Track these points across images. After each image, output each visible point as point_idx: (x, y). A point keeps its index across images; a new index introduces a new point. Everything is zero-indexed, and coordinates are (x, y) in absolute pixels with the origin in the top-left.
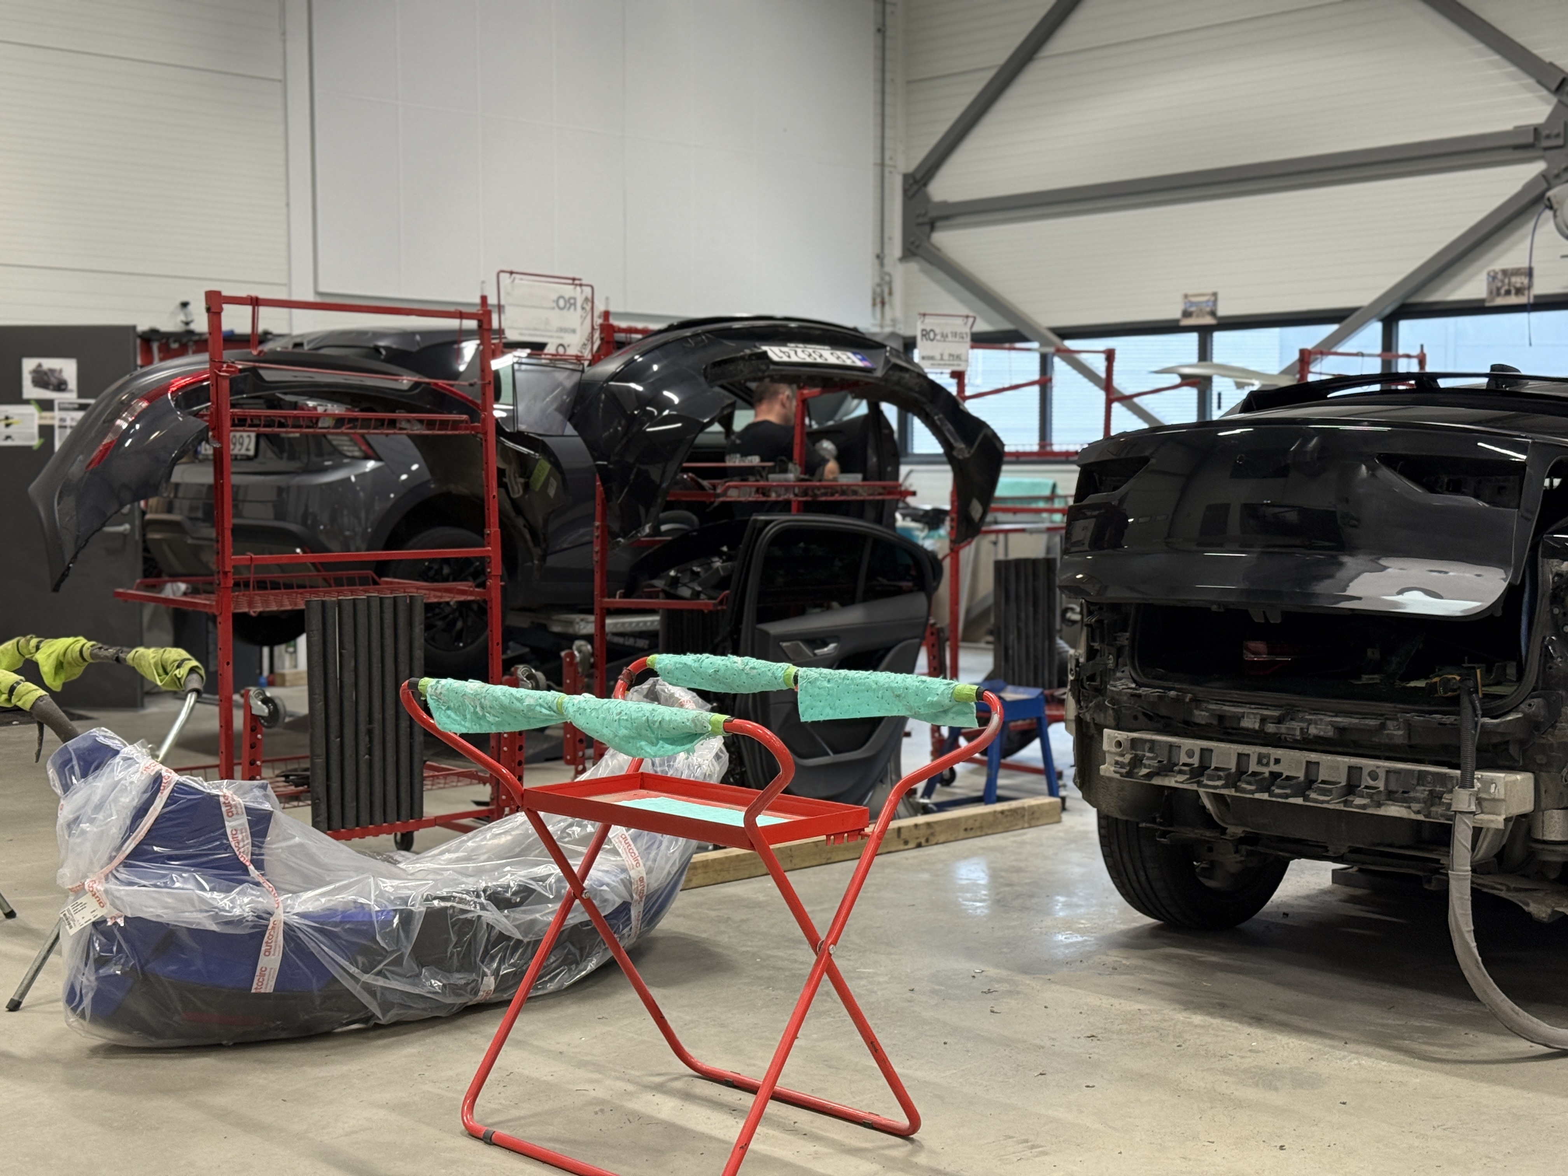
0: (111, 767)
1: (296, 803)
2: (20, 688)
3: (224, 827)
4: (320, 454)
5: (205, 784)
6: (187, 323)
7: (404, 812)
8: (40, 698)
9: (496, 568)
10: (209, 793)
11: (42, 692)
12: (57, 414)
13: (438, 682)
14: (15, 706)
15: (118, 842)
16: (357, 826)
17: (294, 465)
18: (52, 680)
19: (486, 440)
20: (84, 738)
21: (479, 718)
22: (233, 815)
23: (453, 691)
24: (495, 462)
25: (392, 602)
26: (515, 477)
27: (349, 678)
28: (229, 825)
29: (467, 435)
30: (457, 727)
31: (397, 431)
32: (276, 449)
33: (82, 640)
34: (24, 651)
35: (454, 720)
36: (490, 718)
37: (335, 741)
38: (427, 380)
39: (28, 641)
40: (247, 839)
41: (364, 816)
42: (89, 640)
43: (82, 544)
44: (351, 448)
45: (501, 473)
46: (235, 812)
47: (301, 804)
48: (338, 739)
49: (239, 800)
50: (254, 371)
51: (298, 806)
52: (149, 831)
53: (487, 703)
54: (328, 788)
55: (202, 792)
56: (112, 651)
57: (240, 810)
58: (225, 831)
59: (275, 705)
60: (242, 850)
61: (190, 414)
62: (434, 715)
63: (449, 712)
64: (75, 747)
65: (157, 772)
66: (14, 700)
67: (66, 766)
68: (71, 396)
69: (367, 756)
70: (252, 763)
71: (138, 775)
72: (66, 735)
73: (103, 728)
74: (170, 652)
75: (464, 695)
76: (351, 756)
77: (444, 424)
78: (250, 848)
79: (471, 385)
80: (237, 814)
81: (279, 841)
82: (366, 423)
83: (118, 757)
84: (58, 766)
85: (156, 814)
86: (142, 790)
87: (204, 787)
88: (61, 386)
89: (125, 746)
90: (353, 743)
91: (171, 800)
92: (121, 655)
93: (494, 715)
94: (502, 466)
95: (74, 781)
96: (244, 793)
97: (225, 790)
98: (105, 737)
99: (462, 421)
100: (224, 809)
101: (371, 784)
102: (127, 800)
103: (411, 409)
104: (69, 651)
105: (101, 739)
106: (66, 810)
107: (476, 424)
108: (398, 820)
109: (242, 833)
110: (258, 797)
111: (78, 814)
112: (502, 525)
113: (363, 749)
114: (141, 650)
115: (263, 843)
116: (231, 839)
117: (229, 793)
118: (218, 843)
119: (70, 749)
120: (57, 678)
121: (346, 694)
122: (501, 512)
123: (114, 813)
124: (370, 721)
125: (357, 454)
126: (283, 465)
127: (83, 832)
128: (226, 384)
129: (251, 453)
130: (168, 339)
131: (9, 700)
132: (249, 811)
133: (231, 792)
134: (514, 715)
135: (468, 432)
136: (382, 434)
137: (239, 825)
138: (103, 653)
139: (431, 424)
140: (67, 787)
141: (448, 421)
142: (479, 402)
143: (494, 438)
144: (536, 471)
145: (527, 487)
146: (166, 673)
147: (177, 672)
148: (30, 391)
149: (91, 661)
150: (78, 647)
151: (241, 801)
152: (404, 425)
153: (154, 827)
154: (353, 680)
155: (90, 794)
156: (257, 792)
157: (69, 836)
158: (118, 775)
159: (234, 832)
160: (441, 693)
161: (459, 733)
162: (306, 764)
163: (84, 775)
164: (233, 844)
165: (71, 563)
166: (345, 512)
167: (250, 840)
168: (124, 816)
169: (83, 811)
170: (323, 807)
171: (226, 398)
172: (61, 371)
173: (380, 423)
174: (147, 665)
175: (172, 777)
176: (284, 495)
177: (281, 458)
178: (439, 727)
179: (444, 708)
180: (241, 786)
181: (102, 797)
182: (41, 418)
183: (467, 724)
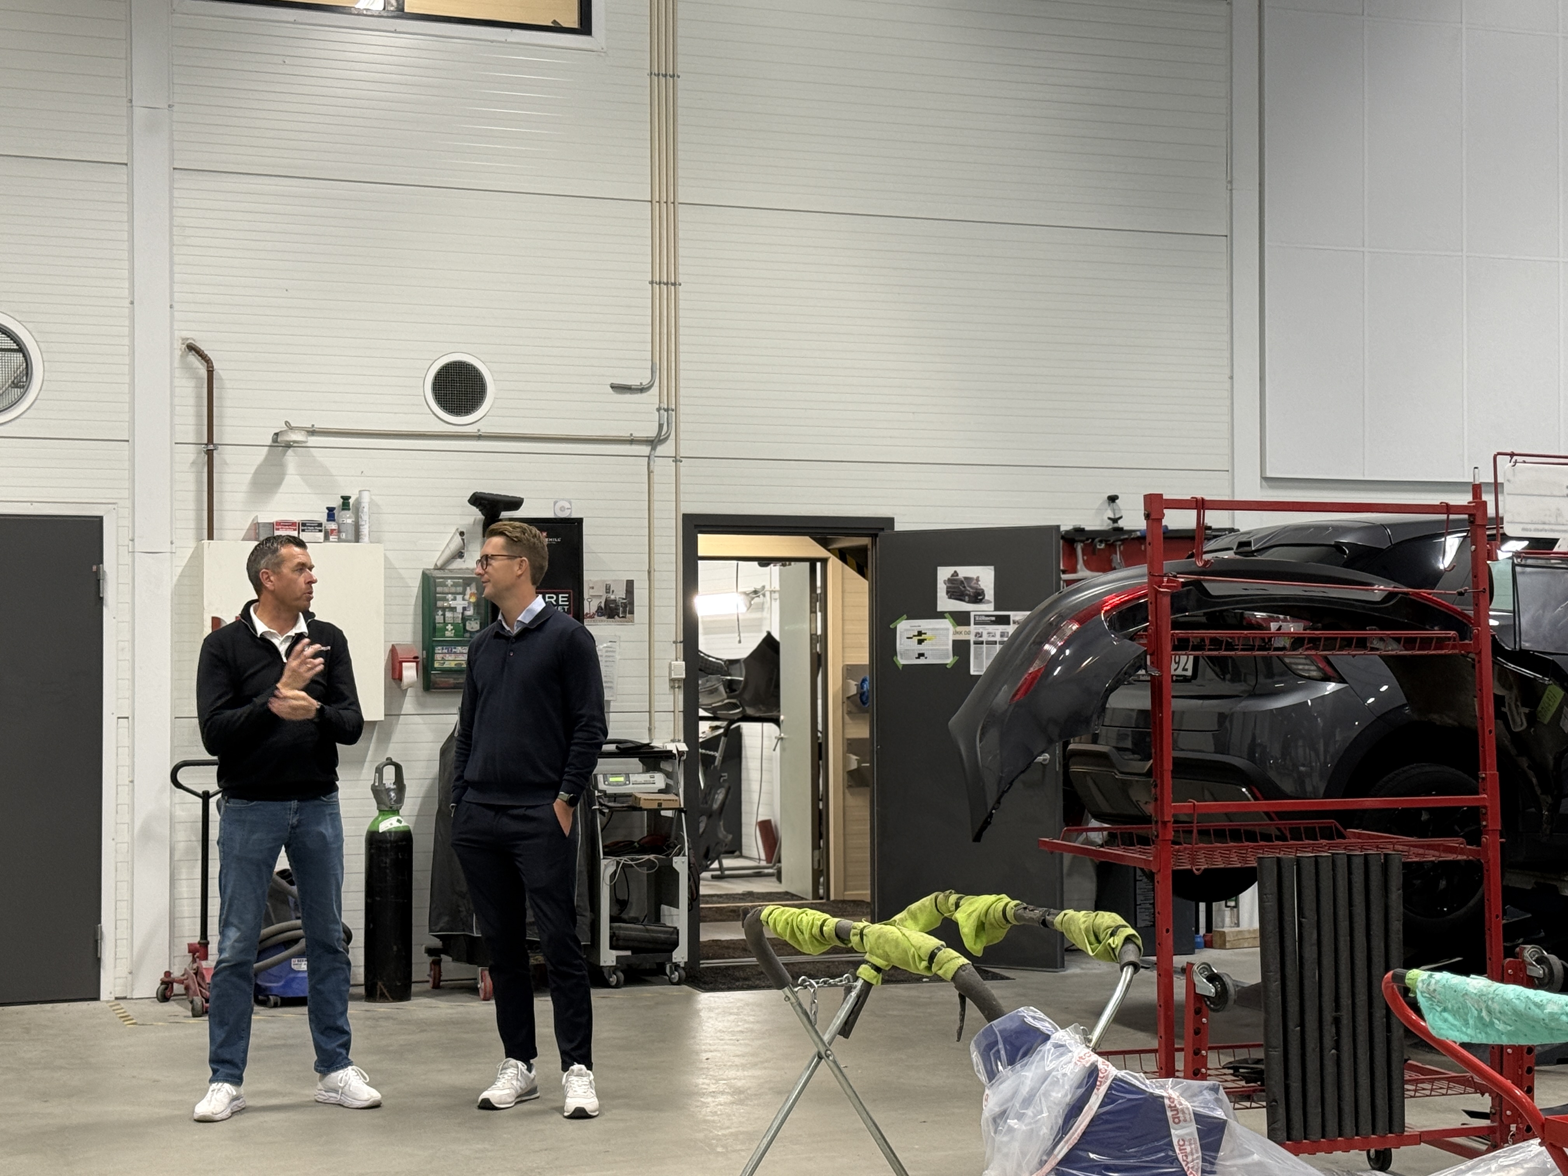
0: (1041, 1054)
1: (1248, 1104)
2: (940, 954)
3: (1170, 1135)
4: (1270, 674)
5: (1148, 1082)
6: (1115, 521)
7: (1382, 1121)
8: (962, 967)
9: (1493, 821)
10: (1151, 1093)
11: (963, 960)
12: (973, 628)
13: (1430, 976)
14: (936, 974)
15: (1049, 1144)
16: (1323, 1137)
17: (1238, 688)
18: (973, 943)
19: (1479, 662)
20: (1011, 1019)
21: (1485, 1025)
22: (1180, 1121)
23: (1450, 988)
24: (1491, 687)
25: (1362, 860)
26: (1517, 706)
27: (1310, 953)
28: (1176, 1133)
29: (1456, 654)
30: (1457, 1034)
31: (1366, 652)
32: (1217, 669)
33: (1005, 899)
34: (943, 908)
35: (1452, 1025)
36: (1500, 1026)
37: (1295, 1030)
38: (1406, 590)
39: (947, 898)
40: (1197, 1152)
41: (1332, 1125)
42: (1013, 899)
43: (1005, 787)
44: (1306, 667)
45: (1499, 701)
46: (1182, 1119)
47: (1254, 1105)
48: (1299, 1028)
49: (1186, 1104)
50: (1198, 584)
51: (1251, 1108)
52: (1084, 1133)
53: (1496, 1007)
54: (1287, 1088)
55: (1143, 1092)
56: (1038, 913)
57: (1188, 1117)
58: (1171, 1141)
59: (1224, 985)
60: (1190, 1165)
61: (1125, 636)
62: (1426, 1017)
63: (1446, 1015)
64: (1001, 1027)
65: (1092, 1064)
66: (934, 968)
67: (991, 1050)
68: (987, 608)
69: (1333, 1051)
70: (1197, 1053)
71: (1071, 1066)
72: (991, 1011)
73: (1032, 1008)
74: (1103, 916)
75: (1466, 994)
76: (1314, 1050)
77: (1426, 643)
78: (1200, 1164)
79: (1461, 594)
80: (1185, 1121)
81: (1234, 1158)
82: (1330, 644)
83: (1049, 1043)
84: (982, 1049)
85: (1092, 1114)
86: (1075, 1085)
87: (1147, 1086)
88: (977, 597)
89: (1056, 1030)
90: (1316, 1034)
91: (1109, 1098)
92: (1048, 918)
93: (1505, 1023)
94: (1500, 692)
95: (1000, 1068)
96: (1191, 1097)
97: (1170, 1091)
98: (1034, 1018)
99: (1449, 639)
100: (1169, 1114)
101: (1339, 1088)
102: (1060, 1095)
103: (1384, 625)
104: (991, 911)
105: (1029, 1020)
106: (992, 1101)
107: (1467, 642)
108: (1373, 1134)
109: (1190, 1144)
110: (1209, 1101)
111: (1005, 1107)
112: (1501, 767)
113: (1328, 1041)
114: (1070, 912)
115: (1215, 1158)
116: (1177, 1151)
117: (1175, 1095)
118: (1163, 1154)
119: (996, 1030)
120: (978, 940)
121: (1307, 973)
122: (1501, 751)
123: (1045, 1109)
124: (1338, 1007)
125: (1314, 674)
126: (1226, 687)
127: (1011, 1130)
128: (1166, 601)
129: (1189, 673)
130: (1093, 539)
131: (929, 968)
132: (1199, 1118)
133: (1178, 1094)
134: (1533, 1024)
135: (1457, 651)
136: (1349, 654)
137: (1187, 1134)
138: (1028, 914)
139: (1409, 643)
140: (992, 1075)
141: (1432, 638)
142: (1471, 613)
143: (1491, 658)
144: (1545, 698)
145: (1532, 719)
146: (1099, 942)
147: (1111, 941)
148: (945, 603)
149: (1015, 923)
150: (1001, 905)
151: (1189, 1106)
152: (1376, 644)
153: (1089, 1130)
154: (1315, 956)
155: (1018, 1085)
156: (1208, 1096)
157: (995, 1133)
158: (1049, 1065)
159: (1181, 1143)
160: (1435, 990)
161: (1459, 1041)
162: (1259, 1054)
163: (1012, 1061)
164: (1180, 1157)
165: (993, 808)
166: (1300, 743)
167: (1200, 1154)
168: (1056, 1113)
169: (1010, 1104)
170: (1281, 1111)
171: (1167, 617)
172: (978, 579)
173: (1347, 643)
174: (1077, 931)
175: (1109, 1070)
176: (1227, 724)
177: (1224, 679)
178: (1434, 1033)
179: (1439, 1009)
180: (1189, 1087)
181: (1032, 1089)
182: (956, 633)
183: (1469, 1031)
